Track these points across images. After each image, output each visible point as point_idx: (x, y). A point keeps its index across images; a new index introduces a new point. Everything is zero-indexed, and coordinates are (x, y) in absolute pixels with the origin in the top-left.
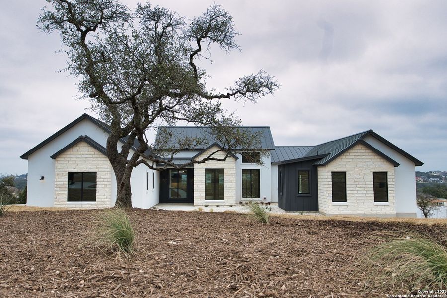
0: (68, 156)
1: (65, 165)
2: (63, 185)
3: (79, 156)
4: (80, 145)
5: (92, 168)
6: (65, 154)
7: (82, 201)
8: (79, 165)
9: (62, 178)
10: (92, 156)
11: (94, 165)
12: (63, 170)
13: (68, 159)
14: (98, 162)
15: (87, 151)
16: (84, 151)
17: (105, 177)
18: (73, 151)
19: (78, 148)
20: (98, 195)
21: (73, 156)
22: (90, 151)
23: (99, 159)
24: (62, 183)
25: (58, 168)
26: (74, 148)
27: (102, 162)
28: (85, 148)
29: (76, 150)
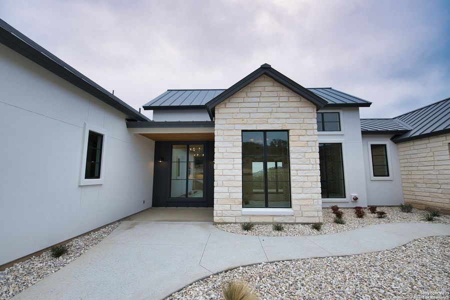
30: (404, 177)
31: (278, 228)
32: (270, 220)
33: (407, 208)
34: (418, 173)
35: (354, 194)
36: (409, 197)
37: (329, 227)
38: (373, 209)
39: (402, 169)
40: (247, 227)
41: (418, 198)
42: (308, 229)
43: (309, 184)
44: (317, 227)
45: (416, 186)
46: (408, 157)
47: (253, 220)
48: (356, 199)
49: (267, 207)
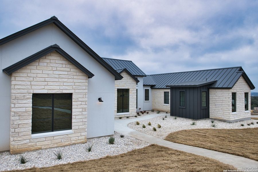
0: (33, 71)
1: (29, 83)
2: (26, 112)
3: (50, 72)
4: (50, 57)
5: (67, 87)
6: (28, 67)
7: (53, 131)
8: (50, 83)
9: (24, 102)
10: (66, 73)
11: (69, 84)
12: (26, 91)
13: (32, 75)
14: (75, 81)
15: (61, 66)
16: (57, 65)
17: (84, 99)
18: (41, 64)
19: (48, 61)
20: (74, 121)
21: (40, 72)
22: (64, 66)
23: (75, 77)
24: (23, 110)
25: (17, 87)
26: (41, 60)
27: (80, 81)
28: (57, 62)
29: (45, 64)
30: (153, 100)
31: (128, 117)
32: (126, 116)
33: (153, 111)
34: (157, 99)
35: (140, 107)
36: (153, 107)
37: (138, 117)
38: (145, 112)
39: (153, 98)
40: (120, 118)
41: (156, 107)
42: (134, 117)
43: (134, 105)
44: (136, 116)
45: (155, 104)
46: (154, 94)
47: (122, 116)
48: (140, 109)
49: (123, 112)
